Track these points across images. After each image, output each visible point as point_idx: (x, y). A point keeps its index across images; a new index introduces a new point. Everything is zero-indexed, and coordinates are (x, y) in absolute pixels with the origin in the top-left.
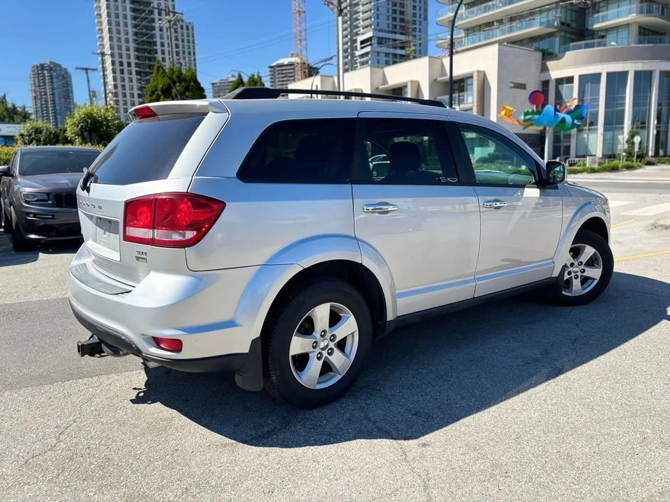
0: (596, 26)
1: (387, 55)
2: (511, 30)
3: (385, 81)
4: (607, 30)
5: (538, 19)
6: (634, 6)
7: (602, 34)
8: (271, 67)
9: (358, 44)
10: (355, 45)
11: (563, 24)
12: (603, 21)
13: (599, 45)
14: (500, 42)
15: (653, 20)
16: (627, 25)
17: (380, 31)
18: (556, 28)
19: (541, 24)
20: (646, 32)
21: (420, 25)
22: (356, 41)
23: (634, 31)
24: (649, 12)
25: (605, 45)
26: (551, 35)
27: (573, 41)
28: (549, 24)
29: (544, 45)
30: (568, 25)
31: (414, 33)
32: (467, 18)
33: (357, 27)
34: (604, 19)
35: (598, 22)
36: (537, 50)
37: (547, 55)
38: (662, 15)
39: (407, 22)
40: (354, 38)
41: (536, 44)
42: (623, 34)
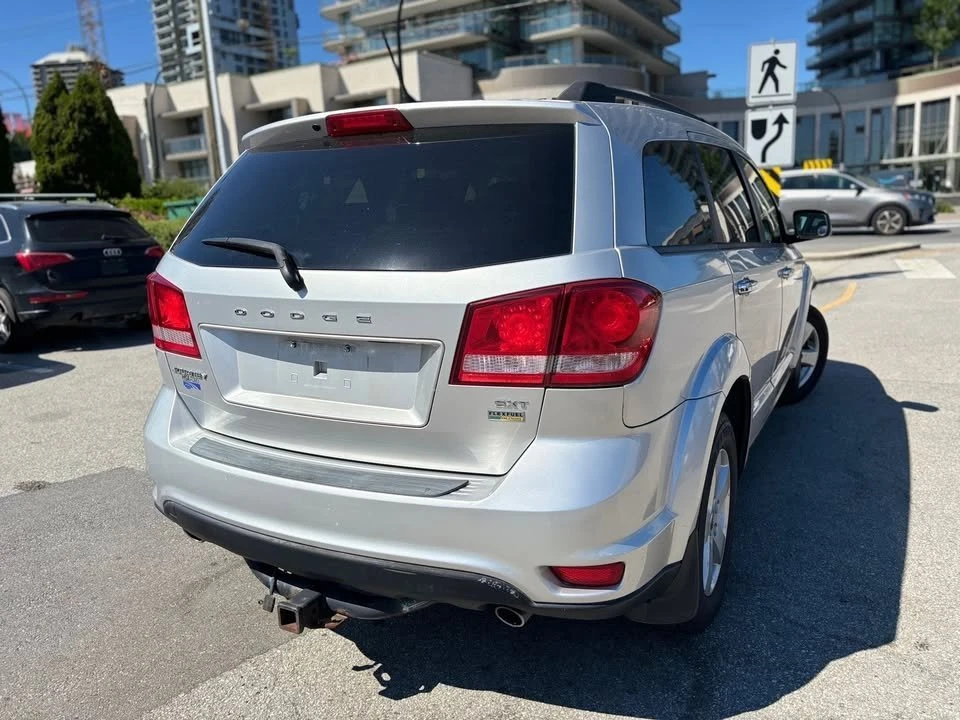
0: (534, 37)
1: (238, 57)
2: (428, 35)
3: (254, 98)
4: (548, 43)
5: (460, 20)
6: (578, 14)
7: (541, 48)
8: (36, 67)
9: (189, 37)
10: (183, 38)
11: (494, 31)
12: (542, 31)
13: (541, 62)
14: (419, 50)
15: (598, 33)
16: (569, 39)
17: (224, 19)
18: (487, 35)
19: (468, 29)
20: (593, 50)
21: (284, 15)
22: (184, 32)
23: (579, 45)
24: (595, 23)
25: (546, 63)
26: (480, 45)
27: (509, 55)
28: (477, 30)
29: (473, 57)
30: (501, 34)
31: (276, 28)
32: (367, 11)
33: (183, 10)
34: (544, 28)
35: (536, 32)
36: (465, 63)
37: (479, 73)
38: (608, 30)
39: (264, 9)
40: (182, 27)
41: (462, 56)
42: (566, 49)
